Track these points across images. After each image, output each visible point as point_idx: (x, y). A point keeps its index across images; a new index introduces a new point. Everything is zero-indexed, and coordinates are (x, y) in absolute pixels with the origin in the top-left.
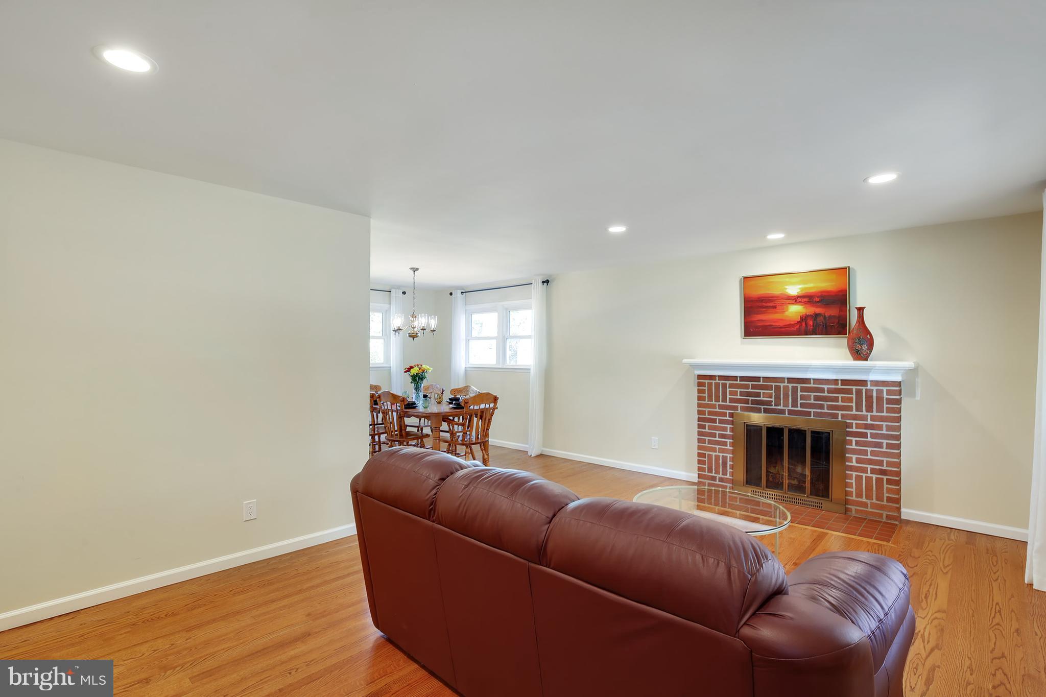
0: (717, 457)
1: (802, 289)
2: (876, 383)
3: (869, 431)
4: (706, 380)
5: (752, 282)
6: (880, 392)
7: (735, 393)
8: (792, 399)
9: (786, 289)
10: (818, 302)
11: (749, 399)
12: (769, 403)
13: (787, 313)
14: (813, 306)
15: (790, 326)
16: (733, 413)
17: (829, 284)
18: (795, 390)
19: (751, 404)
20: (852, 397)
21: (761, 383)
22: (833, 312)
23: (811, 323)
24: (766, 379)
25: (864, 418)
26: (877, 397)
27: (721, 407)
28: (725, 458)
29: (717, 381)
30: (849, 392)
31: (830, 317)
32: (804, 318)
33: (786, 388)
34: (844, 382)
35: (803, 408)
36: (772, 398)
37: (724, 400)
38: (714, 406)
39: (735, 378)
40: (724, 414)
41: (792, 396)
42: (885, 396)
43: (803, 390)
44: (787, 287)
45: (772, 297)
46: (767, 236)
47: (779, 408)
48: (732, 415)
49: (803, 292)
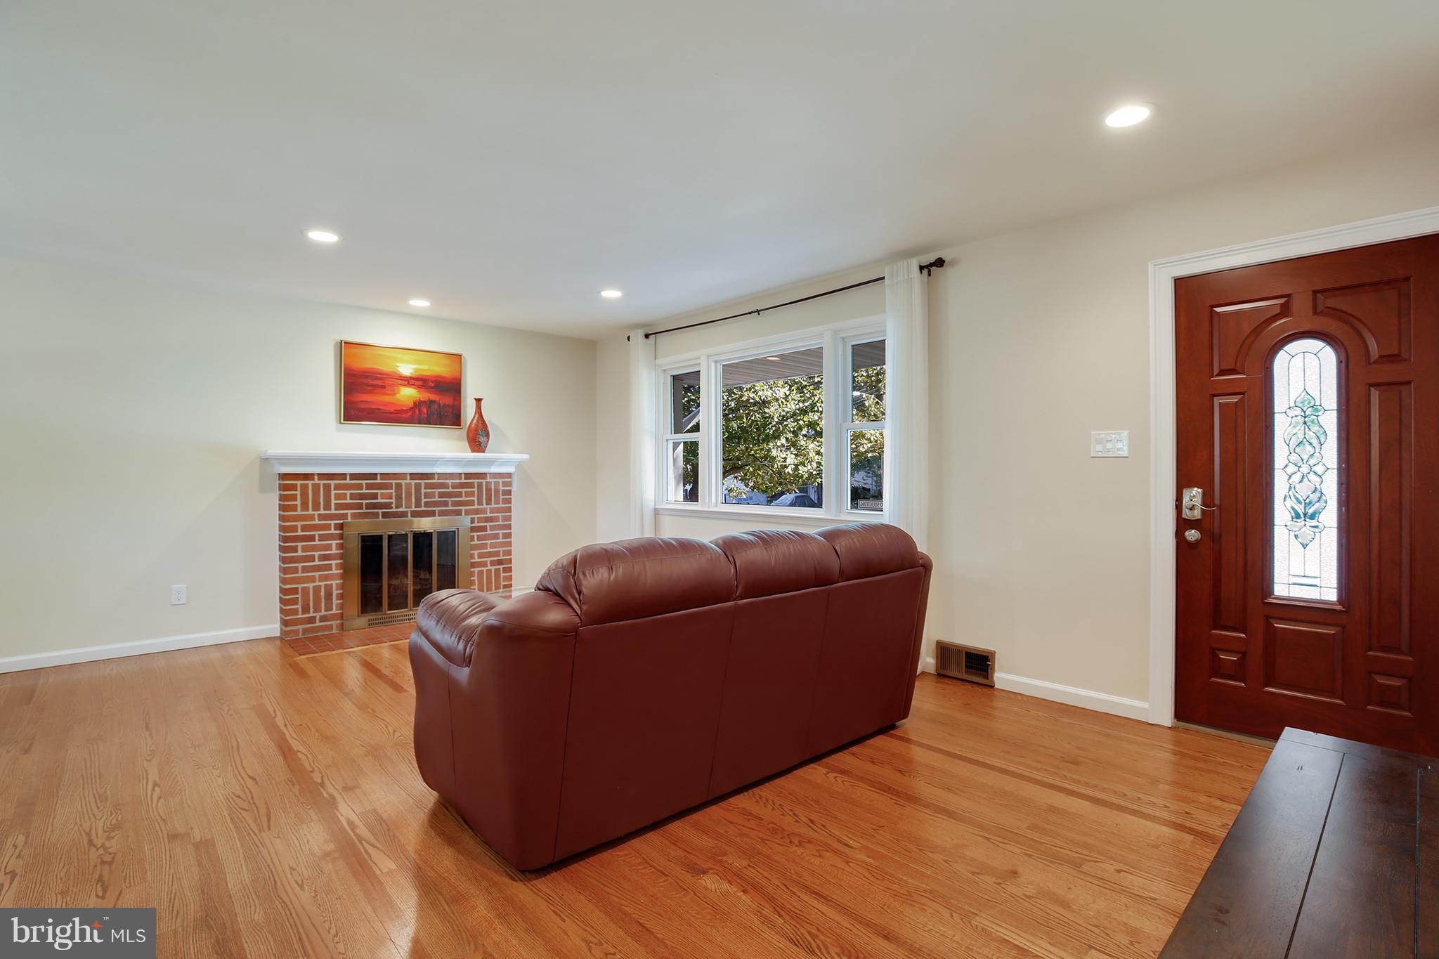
0: (317, 589)
1: (417, 370)
2: (495, 475)
3: (488, 524)
4: (298, 480)
5: (355, 350)
6: (497, 484)
7: (344, 497)
8: (415, 498)
9: (398, 367)
10: (432, 388)
11: (362, 503)
12: (388, 506)
13: (398, 396)
14: (427, 392)
15: (401, 411)
16: (342, 523)
17: (443, 369)
18: (418, 487)
19: (366, 509)
20: (474, 491)
21: (379, 481)
22: (447, 400)
23: (425, 410)
24: (384, 475)
25: (484, 511)
26: (494, 489)
27: (321, 517)
28: (329, 589)
29: (316, 481)
30: (471, 485)
31: (444, 405)
32: (418, 404)
33: (408, 485)
34: (468, 476)
35: (428, 507)
36: (391, 498)
37: (327, 507)
38: (312, 518)
39: (343, 476)
40: (328, 527)
41: (415, 494)
42: (501, 488)
43: (428, 486)
44: (398, 364)
45: (380, 374)
46: (409, 300)
47: (400, 510)
48: (341, 527)
49: (417, 374)
